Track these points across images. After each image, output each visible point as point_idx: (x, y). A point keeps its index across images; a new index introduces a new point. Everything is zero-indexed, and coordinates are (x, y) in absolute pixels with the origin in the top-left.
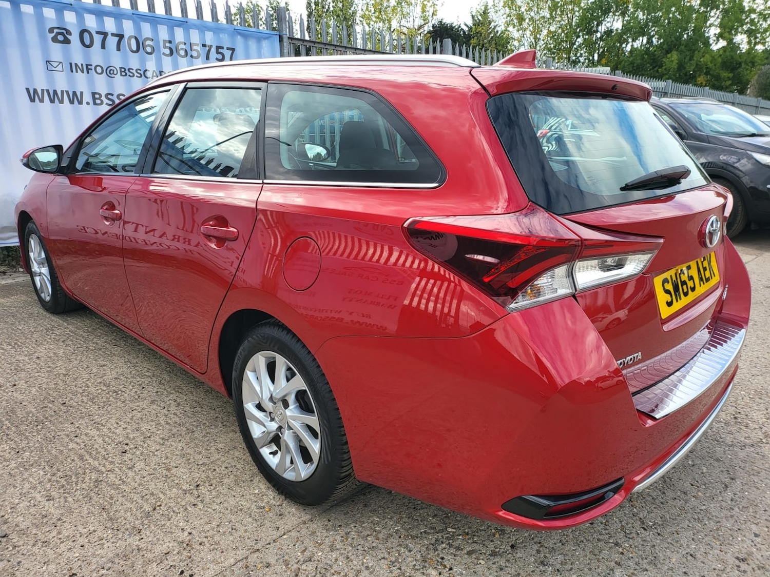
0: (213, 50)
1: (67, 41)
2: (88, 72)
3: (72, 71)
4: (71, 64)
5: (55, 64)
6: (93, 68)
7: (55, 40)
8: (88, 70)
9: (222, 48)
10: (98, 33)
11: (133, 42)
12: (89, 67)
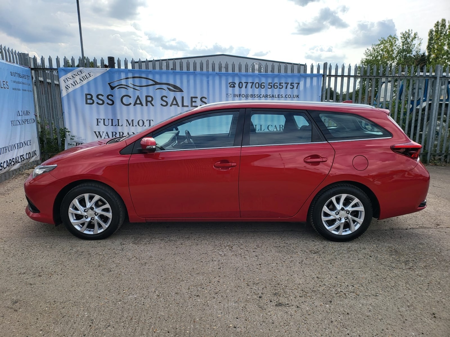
0: (289, 84)
1: (234, 87)
2: (239, 97)
3: (234, 97)
4: (234, 94)
5: (229, 95)
6: (241, 95)
7: (230, 87)
8: (240, 96)
9: (293, 83)
10: (245, 83)
11: (257, 84)
12: (240, 95)
